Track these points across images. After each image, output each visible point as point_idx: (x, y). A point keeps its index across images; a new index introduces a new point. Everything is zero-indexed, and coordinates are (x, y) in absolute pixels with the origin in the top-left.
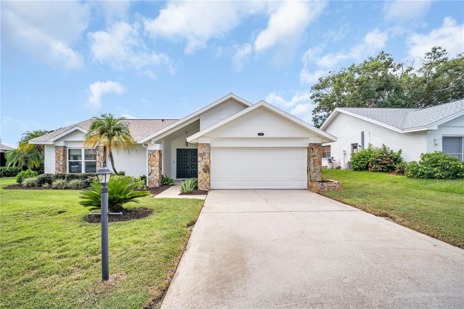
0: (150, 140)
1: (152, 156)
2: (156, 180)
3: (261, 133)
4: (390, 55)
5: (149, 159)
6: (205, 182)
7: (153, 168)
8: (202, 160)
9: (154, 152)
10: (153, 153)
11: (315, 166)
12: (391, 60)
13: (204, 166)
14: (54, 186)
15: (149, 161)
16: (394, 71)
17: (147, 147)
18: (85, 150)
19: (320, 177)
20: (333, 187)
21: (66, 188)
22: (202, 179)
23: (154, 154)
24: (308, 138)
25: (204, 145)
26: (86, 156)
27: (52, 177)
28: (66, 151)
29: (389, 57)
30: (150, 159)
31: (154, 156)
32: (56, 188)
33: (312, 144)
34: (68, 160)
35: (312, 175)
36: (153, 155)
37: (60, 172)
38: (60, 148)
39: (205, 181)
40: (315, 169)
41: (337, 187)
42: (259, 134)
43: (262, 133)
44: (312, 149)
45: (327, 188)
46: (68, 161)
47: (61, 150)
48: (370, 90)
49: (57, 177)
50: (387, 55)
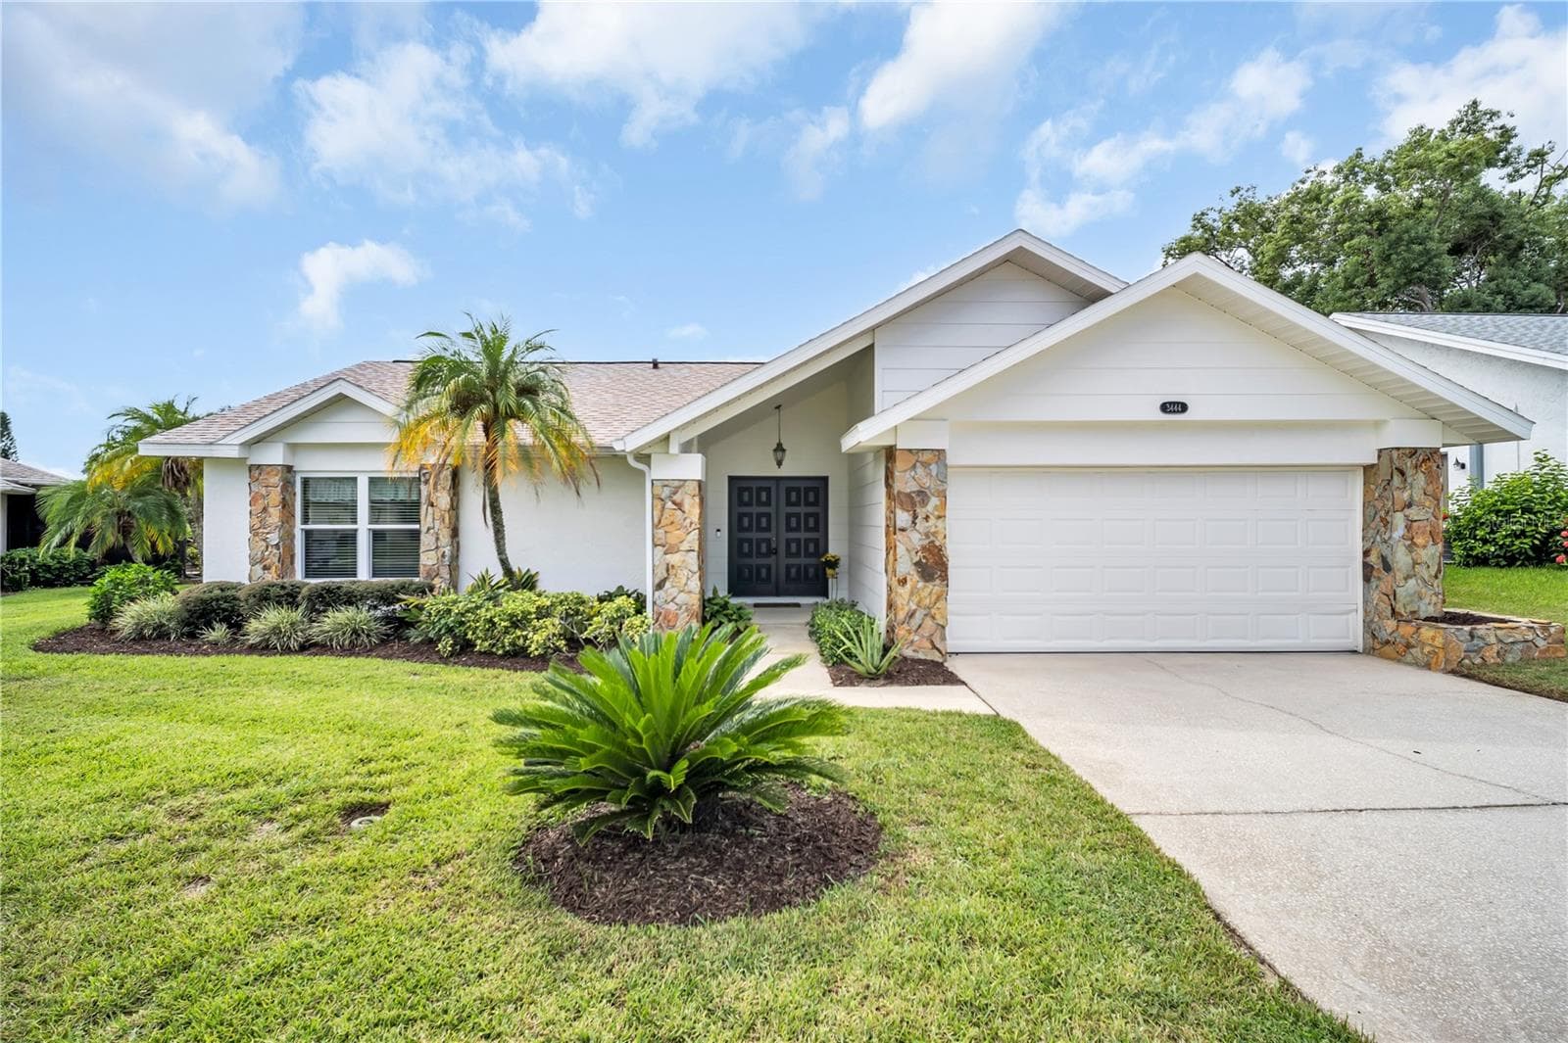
0: (666, 438)
1: (669, 505)
2: (687, 610)
3: (1174, 403)
4: (1504, 113)
5: (656, 520)
6: (929, 622)
7: (674, 559)
8: (914, 523)
9: (680, 487)
10: (675, 493)
11: (1412, 547)
12: (1507, 134)
13: (924, 548)
14: (253, 640)
15: (655, 526)
16: (1512, 178)
17: (649, 466)
18: (372, 481)
19: (1434, 598)
20: (1520, 646)
21: (307, 647)
22: (914, 607)
23: (677, 498)
24: (1378, 425)
25: (926, 457)
26: (377, 509)
27: (241, 594)
28: (293, 485)
29: (1498, 123)
30: (660, 521)
31: (679, 506)
32: (264, 648)
33: (1398, 449)
34: (302, 524)
35: (1398, 590)
36: (674, 503)
37: (271, 577)
38: (268, 473)
39: (926, 615)
40: (1415, 563)
41: (1541, 643)
42: (1165, 408)
43: (1178, 403)
44: (1402, 473)
45: (1495, 648)
46: (299, 528)
47: (275, 480)
48: (1427, 251)
49: (264, 597)
50: (1494, 114)
